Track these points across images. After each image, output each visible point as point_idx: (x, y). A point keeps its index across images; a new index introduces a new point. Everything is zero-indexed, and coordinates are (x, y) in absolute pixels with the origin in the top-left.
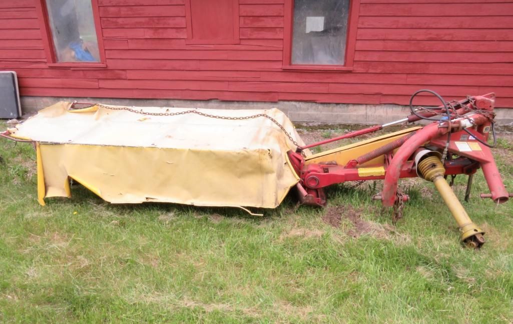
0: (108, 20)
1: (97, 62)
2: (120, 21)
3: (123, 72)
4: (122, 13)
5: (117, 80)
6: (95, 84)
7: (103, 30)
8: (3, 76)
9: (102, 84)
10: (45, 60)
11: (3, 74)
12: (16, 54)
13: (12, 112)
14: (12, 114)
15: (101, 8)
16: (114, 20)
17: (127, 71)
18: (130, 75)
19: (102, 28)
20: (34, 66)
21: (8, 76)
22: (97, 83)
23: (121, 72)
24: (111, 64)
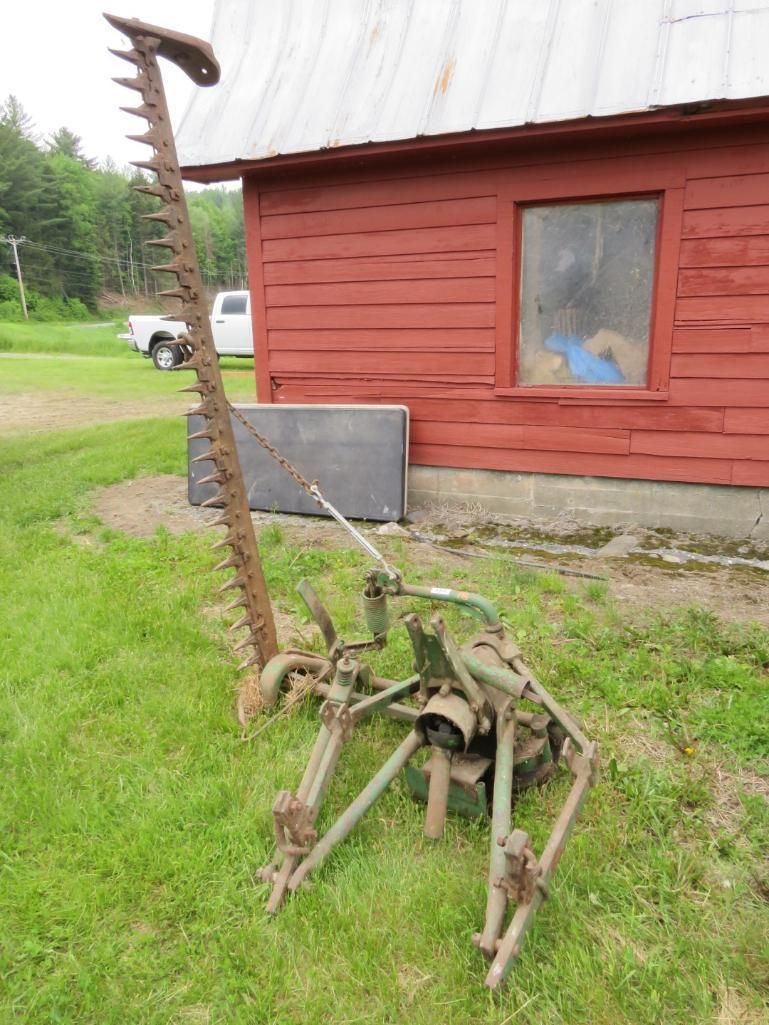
0: (701, 276)
1: (636, 385)
2: (739, 276)
3: (716, 415)
4: (753, 254)
5: (687, 435)
6: (622, 444)
7: (679, 301)
8: (379, 416)
9: (641, 444)
10: (491, 381)
11: (381, 411)
12: (416, 365)
13: (389, 505)
14: (386, 510)
15: (689, 245)
16: (722, 274)
17: (727, 410)
18: (734, 422)
19: (678, 298)
20: (457, 393)
21: (392, 417)
22: (627, 441)
23: (705, 413)
24: (679, 393)
